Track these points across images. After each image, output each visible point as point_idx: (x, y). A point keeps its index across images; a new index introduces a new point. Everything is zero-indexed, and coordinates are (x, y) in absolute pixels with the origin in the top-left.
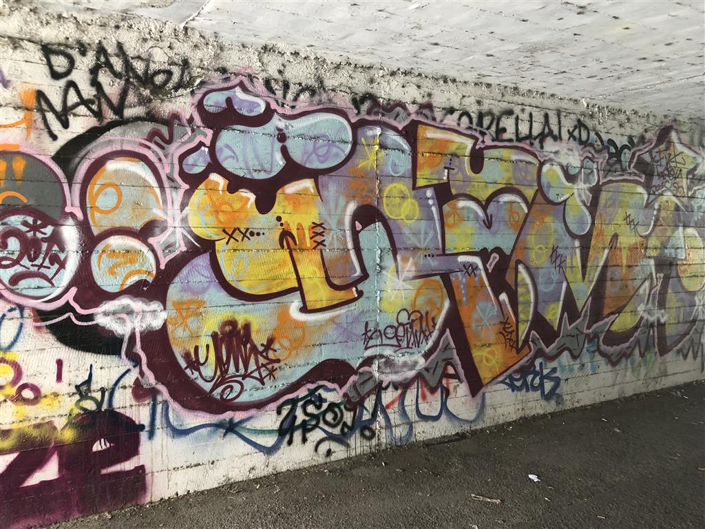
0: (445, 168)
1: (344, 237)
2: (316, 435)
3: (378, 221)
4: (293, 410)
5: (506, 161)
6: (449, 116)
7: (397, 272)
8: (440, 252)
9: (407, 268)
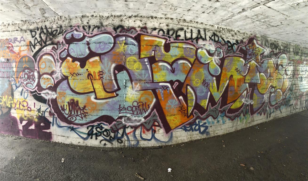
0: (153, 51)
1: (111, 76)
2: (100, 138)
3: (125, 70)
4: (92, 129)
5: (181, 48)
6: (154, 31)
7: (133, 88)
8: (151, 81)
9: (137, 87)
